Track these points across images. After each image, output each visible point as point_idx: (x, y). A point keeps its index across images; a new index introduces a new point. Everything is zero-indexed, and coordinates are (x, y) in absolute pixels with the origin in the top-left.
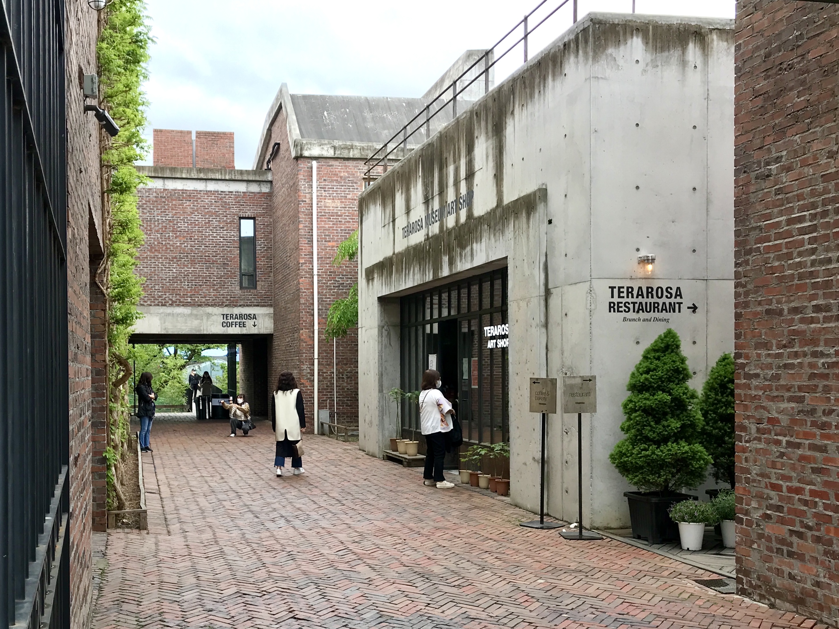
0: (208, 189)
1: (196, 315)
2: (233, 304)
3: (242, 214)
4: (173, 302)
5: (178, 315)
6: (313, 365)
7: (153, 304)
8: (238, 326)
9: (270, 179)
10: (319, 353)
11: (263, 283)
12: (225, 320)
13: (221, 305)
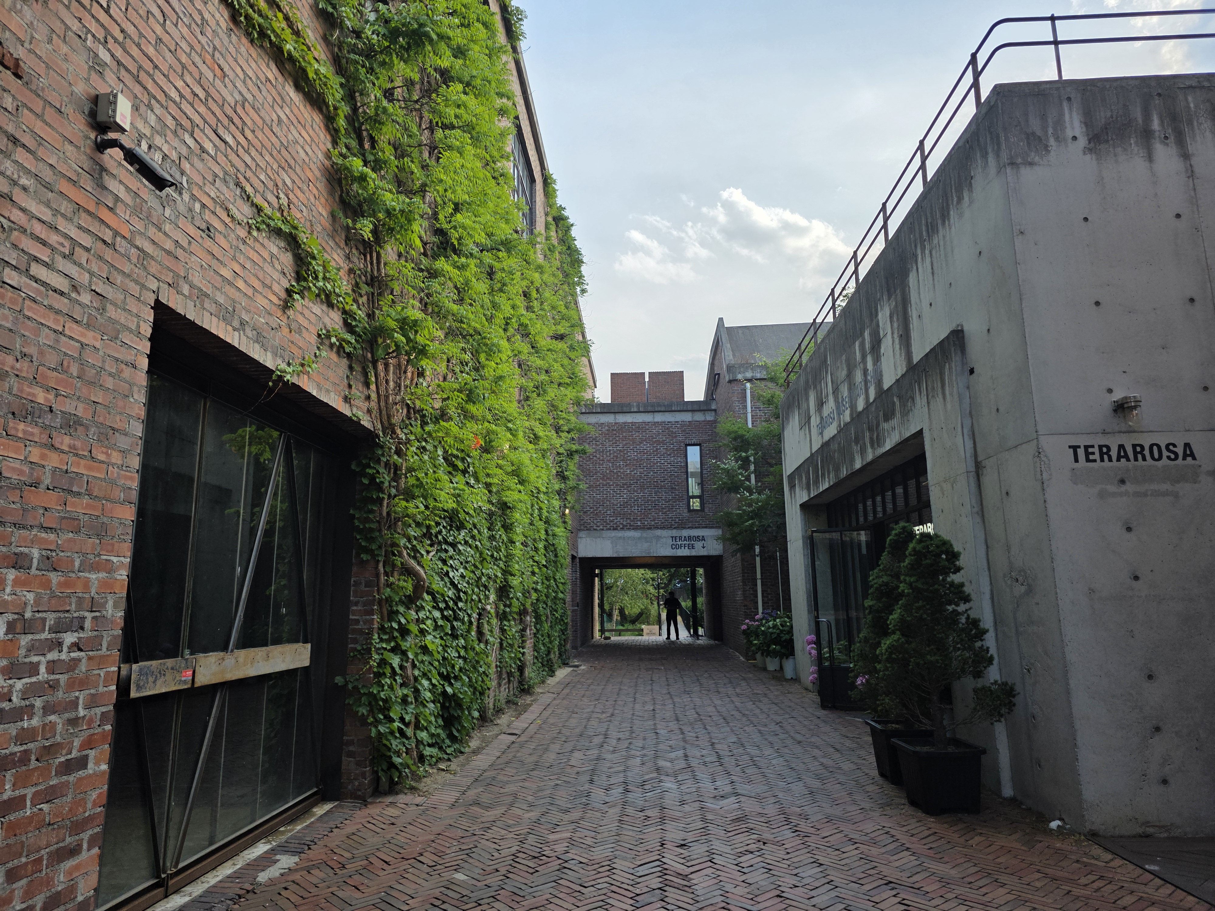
0: (656, 420)
1: (646, 538)
2: (682, 526)
3: (688, 442)
4: (624, 526)
5: (629, 538)
6: (756, 585)
8: (687, 548)
9: (713, 408)
10: (762, 573)
11: (710, 506)
12: (674, 542)
13: (670, 527)
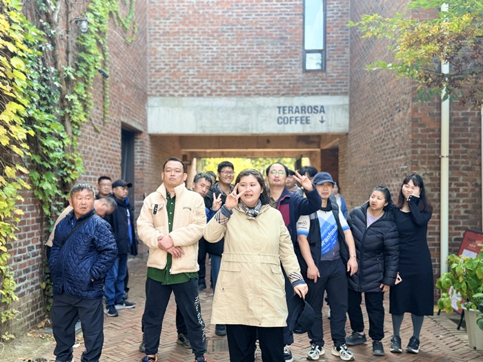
1: (243, 109)
2: (293, 91)
4: (212, 91)
5: (218, 109)
7: (186, 94)
8: (299, 122)
11: (335, 63)
12: (282, 115)
13: (278, 94)
